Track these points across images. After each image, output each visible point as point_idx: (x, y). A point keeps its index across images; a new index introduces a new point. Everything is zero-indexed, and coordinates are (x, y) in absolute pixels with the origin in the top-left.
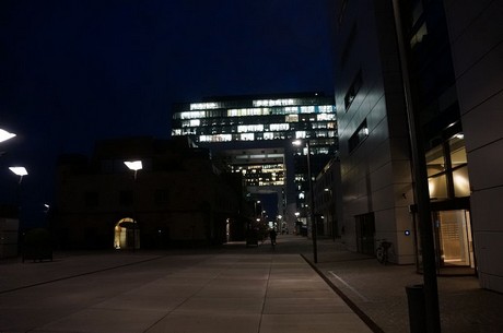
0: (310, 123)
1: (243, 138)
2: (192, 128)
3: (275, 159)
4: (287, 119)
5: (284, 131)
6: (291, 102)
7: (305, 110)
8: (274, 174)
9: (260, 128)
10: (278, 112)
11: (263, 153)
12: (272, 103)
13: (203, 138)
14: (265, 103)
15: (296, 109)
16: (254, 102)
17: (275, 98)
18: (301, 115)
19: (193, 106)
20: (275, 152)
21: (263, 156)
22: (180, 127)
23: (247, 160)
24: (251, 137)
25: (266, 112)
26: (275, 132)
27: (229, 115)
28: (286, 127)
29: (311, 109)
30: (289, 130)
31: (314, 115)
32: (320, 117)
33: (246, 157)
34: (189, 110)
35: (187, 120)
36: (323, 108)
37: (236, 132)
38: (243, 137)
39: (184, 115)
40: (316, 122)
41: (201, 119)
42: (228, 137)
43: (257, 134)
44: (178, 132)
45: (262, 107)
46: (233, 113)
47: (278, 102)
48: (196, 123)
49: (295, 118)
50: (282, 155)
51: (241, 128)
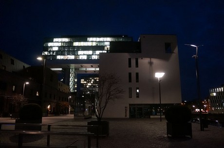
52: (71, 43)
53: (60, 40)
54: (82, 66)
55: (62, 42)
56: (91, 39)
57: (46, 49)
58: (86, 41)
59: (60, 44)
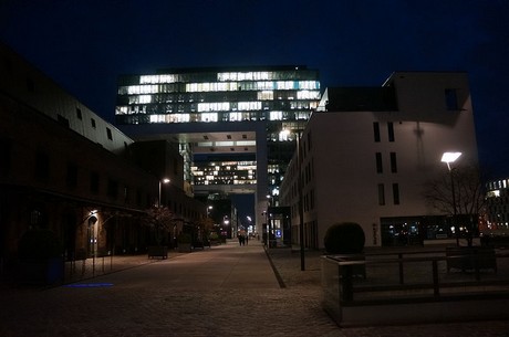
0: (288, 103)
1: (203, 120)
2: (141, 106)
3: (246, 148)
4: (260, 97)
5: (255, 111)
6: (265, 75)
7: (282, 85)
8: (250, 172)
9: (225, 106)
10: (250, 87)
11: (229, 138)
12: (242, 76)
13: (154, 118)
14: (233, 76)
15: (271, 84)
16: (219, 75)
17: (245, 70)
18: (277, 92)
19: (144, 79)
20: (245, 138)
21: (230, 143)
22: (126, 104)
23: (212, 149)
24: (214, 118)
25: (234, 87)
26: (243, 111)
27: (188, 90)
28: (257, 106)
29: (289, 85)
30: (262, 110)
31: (293, 92)
32: (300, 95)
33: (210, 144)
34: (137, 83)
35: (135, 95)
36: (304, 84)
37: (196, 112)
38: (204, 118)
39: (132, 90)
40: (296, 100)
41: (153, 95)
42: (184, 118)
43: (221, 113)
44: (124, 110)
45: (228, 81)
46: (192, 88)
47: (249, 76)
48: (146, 100)
49: (269, 95)
50: (254, 143)
51: (202, 107)
52: (179, 86)
53: (154, 79)
54: (206, 138)
55: (159, 84)
56: (225, 76)
57: (124, 100)
58: (215, 80)
59: (155, 89)
